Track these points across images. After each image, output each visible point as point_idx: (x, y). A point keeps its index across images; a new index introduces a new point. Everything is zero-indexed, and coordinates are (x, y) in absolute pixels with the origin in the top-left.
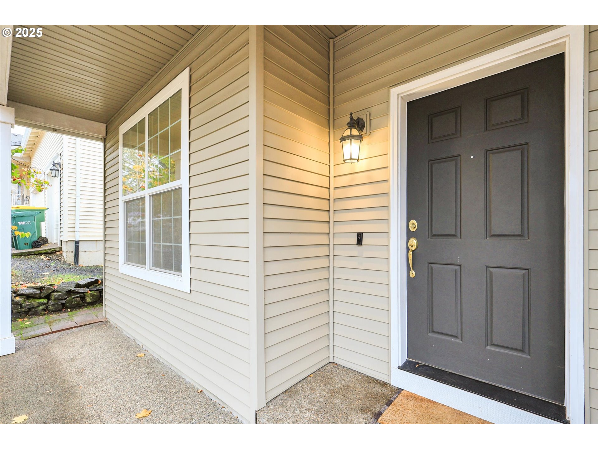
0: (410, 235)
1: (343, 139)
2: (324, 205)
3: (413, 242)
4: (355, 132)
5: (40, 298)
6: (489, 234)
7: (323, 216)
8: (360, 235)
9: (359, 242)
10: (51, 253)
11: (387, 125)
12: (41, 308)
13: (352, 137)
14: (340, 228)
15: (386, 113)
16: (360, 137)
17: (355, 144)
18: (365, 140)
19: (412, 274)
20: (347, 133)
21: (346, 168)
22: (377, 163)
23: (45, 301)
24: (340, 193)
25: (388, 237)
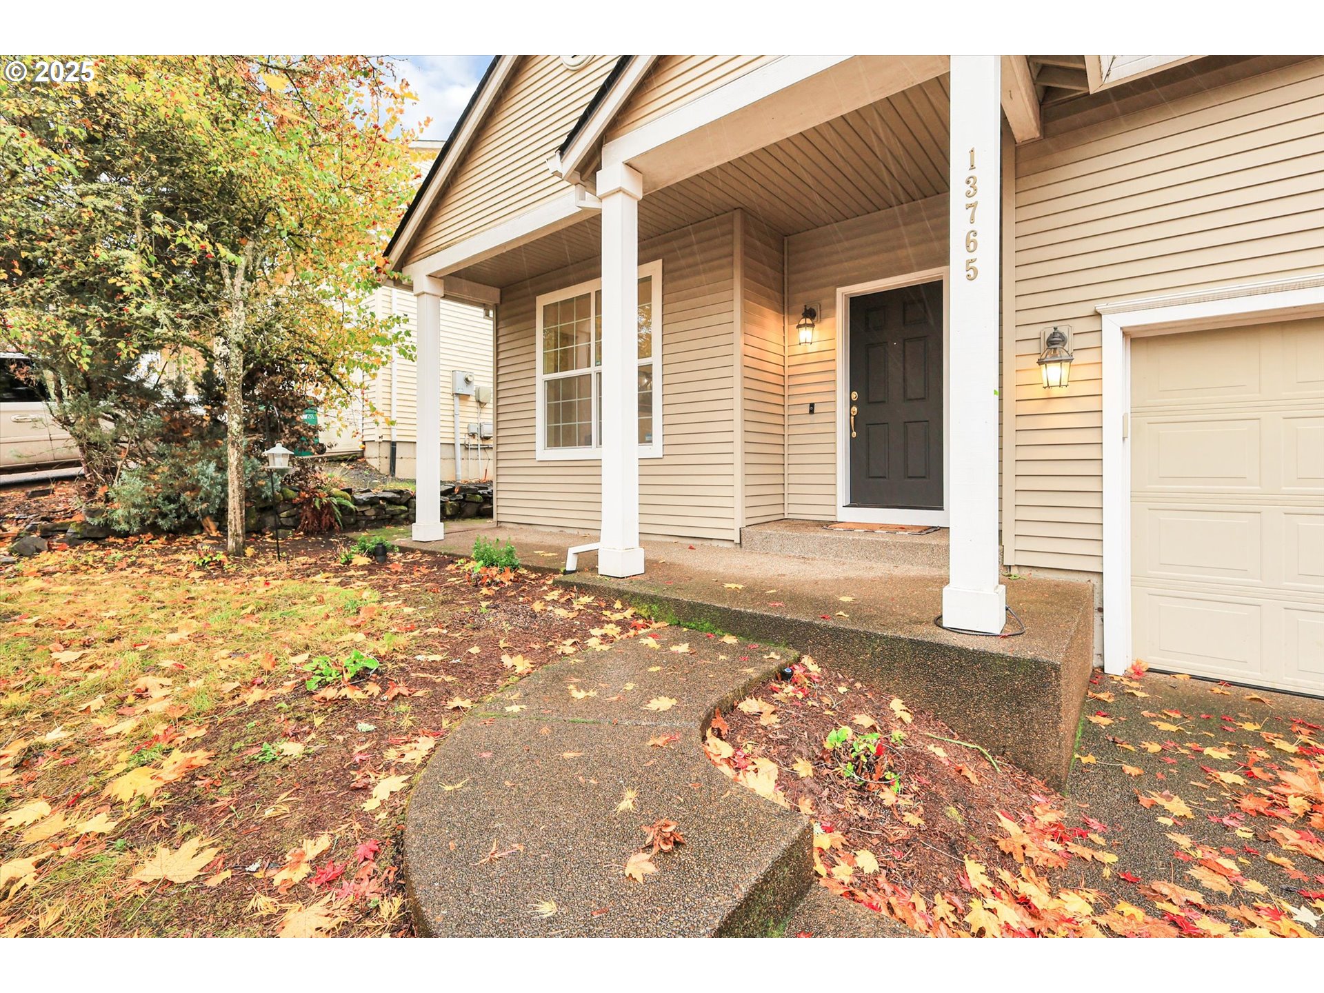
0: (852, 403)
1: (799, 326)
2: (779, 380)
3: (855, 409)
4: (809, 321)
5: (400, 504)
6: (907, 399)
7: (779, 390)
8: (812, 405)
9: (812, 412)
10: (352, 460)
11: (834, 316)
12: (403, 516)
13: (806, 325)
14: (794, 401)
15: (833, 306)
16: (813, 325)
17: (809, 330)
18: (817, 326)
19: (854, 434)
20: (802, 322)
21: (799, 350)
22: (825, 346)
23: (404, 508)
24: (794, 371)
25: (835, 405)
